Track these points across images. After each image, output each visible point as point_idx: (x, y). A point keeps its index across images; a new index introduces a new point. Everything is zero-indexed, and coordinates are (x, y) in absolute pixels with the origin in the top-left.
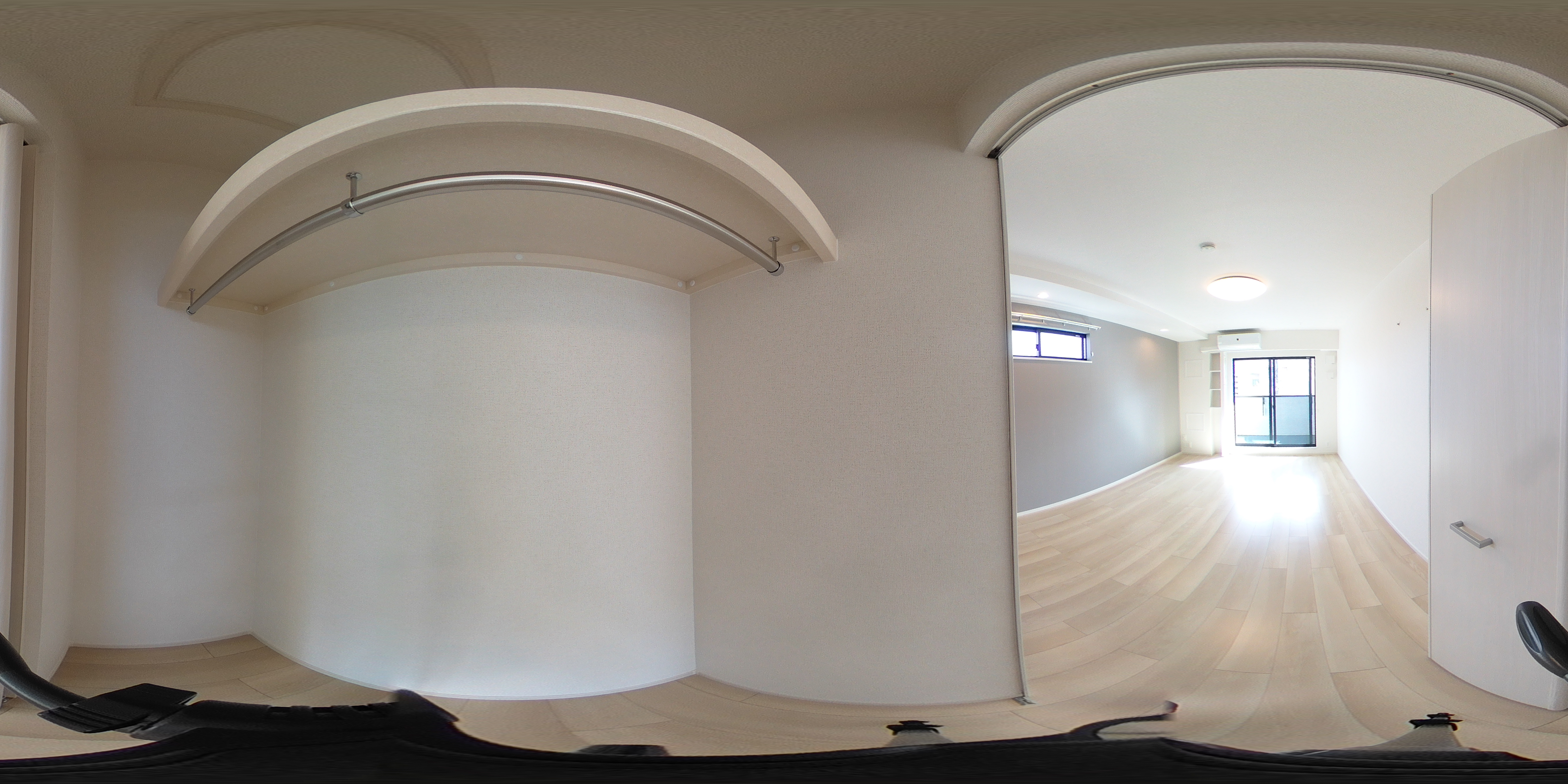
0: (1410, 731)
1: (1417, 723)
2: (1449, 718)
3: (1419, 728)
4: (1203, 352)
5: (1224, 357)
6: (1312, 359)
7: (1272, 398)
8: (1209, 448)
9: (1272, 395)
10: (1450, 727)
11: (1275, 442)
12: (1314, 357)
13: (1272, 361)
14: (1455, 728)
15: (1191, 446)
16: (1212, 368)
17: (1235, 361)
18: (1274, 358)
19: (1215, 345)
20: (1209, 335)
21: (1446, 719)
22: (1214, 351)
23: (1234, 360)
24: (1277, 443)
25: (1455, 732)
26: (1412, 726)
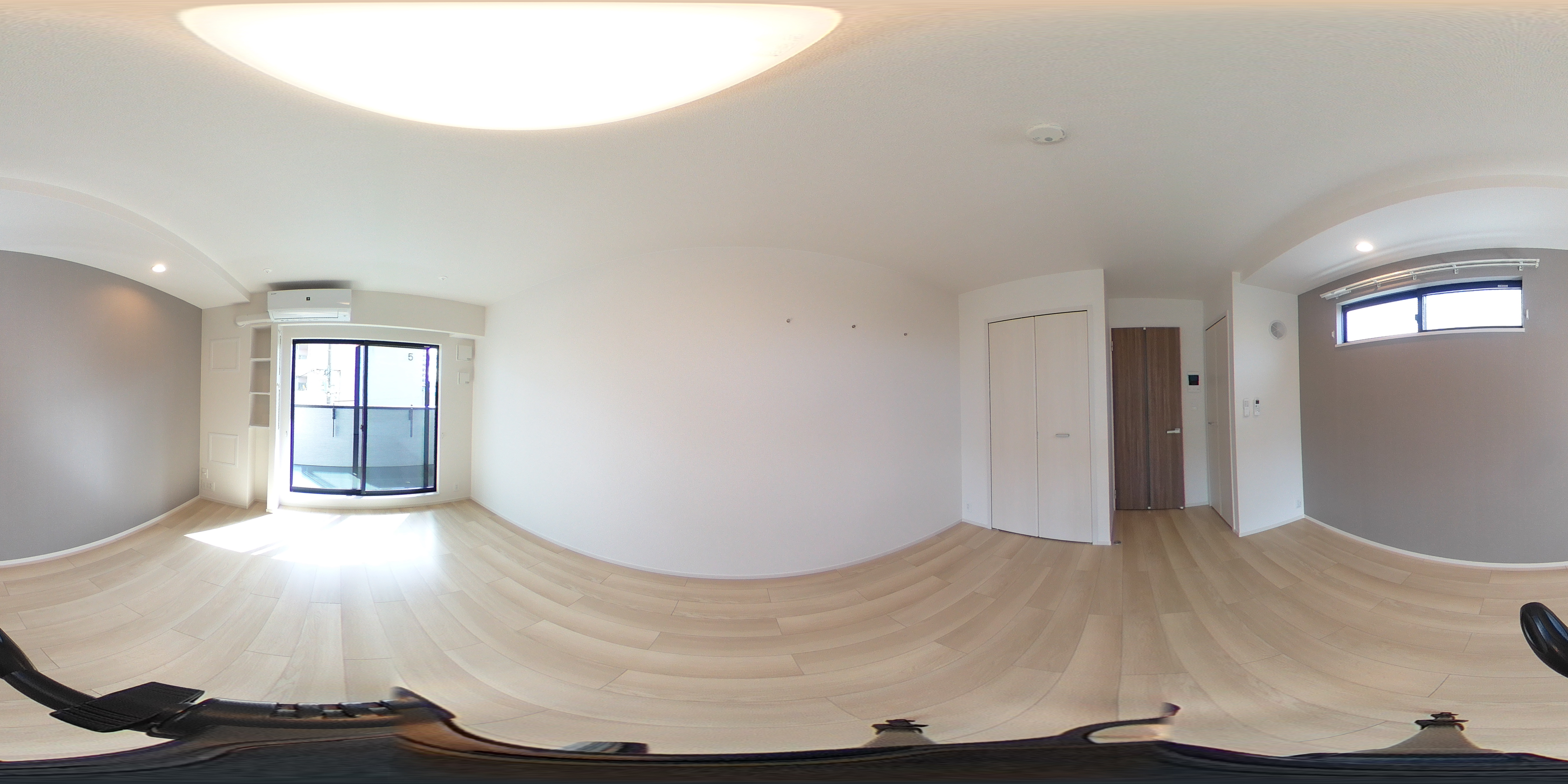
0: (1416, 733)
1: (1423, 724)
2: (1454, 718)
3: (1425, 728)
4: (240, 324)
5: (279, 335)
6: (433, 352)
7: (361, 411)
8: (244, 494)
9: (361, 404)
10: (1457, 727)
11: (363, 485)
12: (437, 347)
13: (362, 348)
14: (1462, 728)
15: (214, 488)
16: (256, 353)
17: (297, 345)
18: (367, 343)
19: (265, 313)
20: (252, 295)
21: (1451, 719)
22: (260, 322)
23: (295, 342)
24: (369, 488)
25: (1462, 732)
26: (1419, 727)
